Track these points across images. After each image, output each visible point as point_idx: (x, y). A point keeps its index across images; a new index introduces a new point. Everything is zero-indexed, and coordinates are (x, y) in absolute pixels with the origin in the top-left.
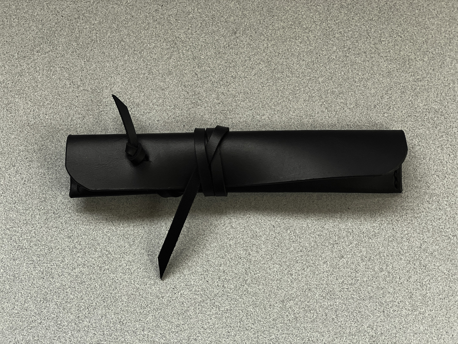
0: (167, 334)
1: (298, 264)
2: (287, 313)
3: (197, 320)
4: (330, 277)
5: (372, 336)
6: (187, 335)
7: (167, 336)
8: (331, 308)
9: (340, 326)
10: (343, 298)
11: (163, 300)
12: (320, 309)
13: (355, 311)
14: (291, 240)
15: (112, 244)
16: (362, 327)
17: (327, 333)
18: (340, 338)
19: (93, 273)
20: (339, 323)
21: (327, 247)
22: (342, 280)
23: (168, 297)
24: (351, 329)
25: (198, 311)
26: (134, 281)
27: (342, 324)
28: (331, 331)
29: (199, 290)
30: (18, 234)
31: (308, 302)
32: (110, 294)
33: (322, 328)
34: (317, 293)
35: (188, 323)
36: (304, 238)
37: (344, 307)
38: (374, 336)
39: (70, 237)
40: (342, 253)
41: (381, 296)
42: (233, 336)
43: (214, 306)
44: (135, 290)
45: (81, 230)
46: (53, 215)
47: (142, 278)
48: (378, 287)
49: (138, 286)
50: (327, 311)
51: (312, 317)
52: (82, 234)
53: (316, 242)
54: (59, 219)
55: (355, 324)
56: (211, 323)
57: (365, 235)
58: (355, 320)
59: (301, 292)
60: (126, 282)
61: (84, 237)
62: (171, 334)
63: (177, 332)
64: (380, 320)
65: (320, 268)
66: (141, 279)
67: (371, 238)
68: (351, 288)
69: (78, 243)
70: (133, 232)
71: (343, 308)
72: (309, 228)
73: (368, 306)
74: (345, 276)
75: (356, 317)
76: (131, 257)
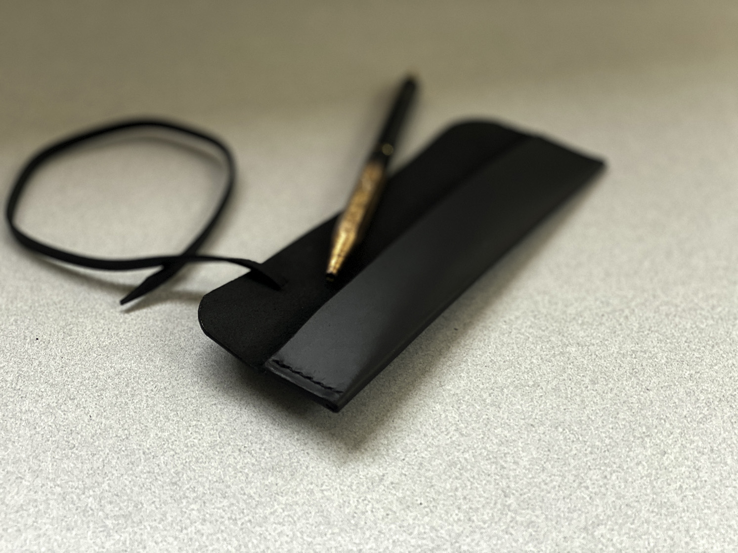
34: (643, 508)
37: (698, 523)
47: (316, 527)
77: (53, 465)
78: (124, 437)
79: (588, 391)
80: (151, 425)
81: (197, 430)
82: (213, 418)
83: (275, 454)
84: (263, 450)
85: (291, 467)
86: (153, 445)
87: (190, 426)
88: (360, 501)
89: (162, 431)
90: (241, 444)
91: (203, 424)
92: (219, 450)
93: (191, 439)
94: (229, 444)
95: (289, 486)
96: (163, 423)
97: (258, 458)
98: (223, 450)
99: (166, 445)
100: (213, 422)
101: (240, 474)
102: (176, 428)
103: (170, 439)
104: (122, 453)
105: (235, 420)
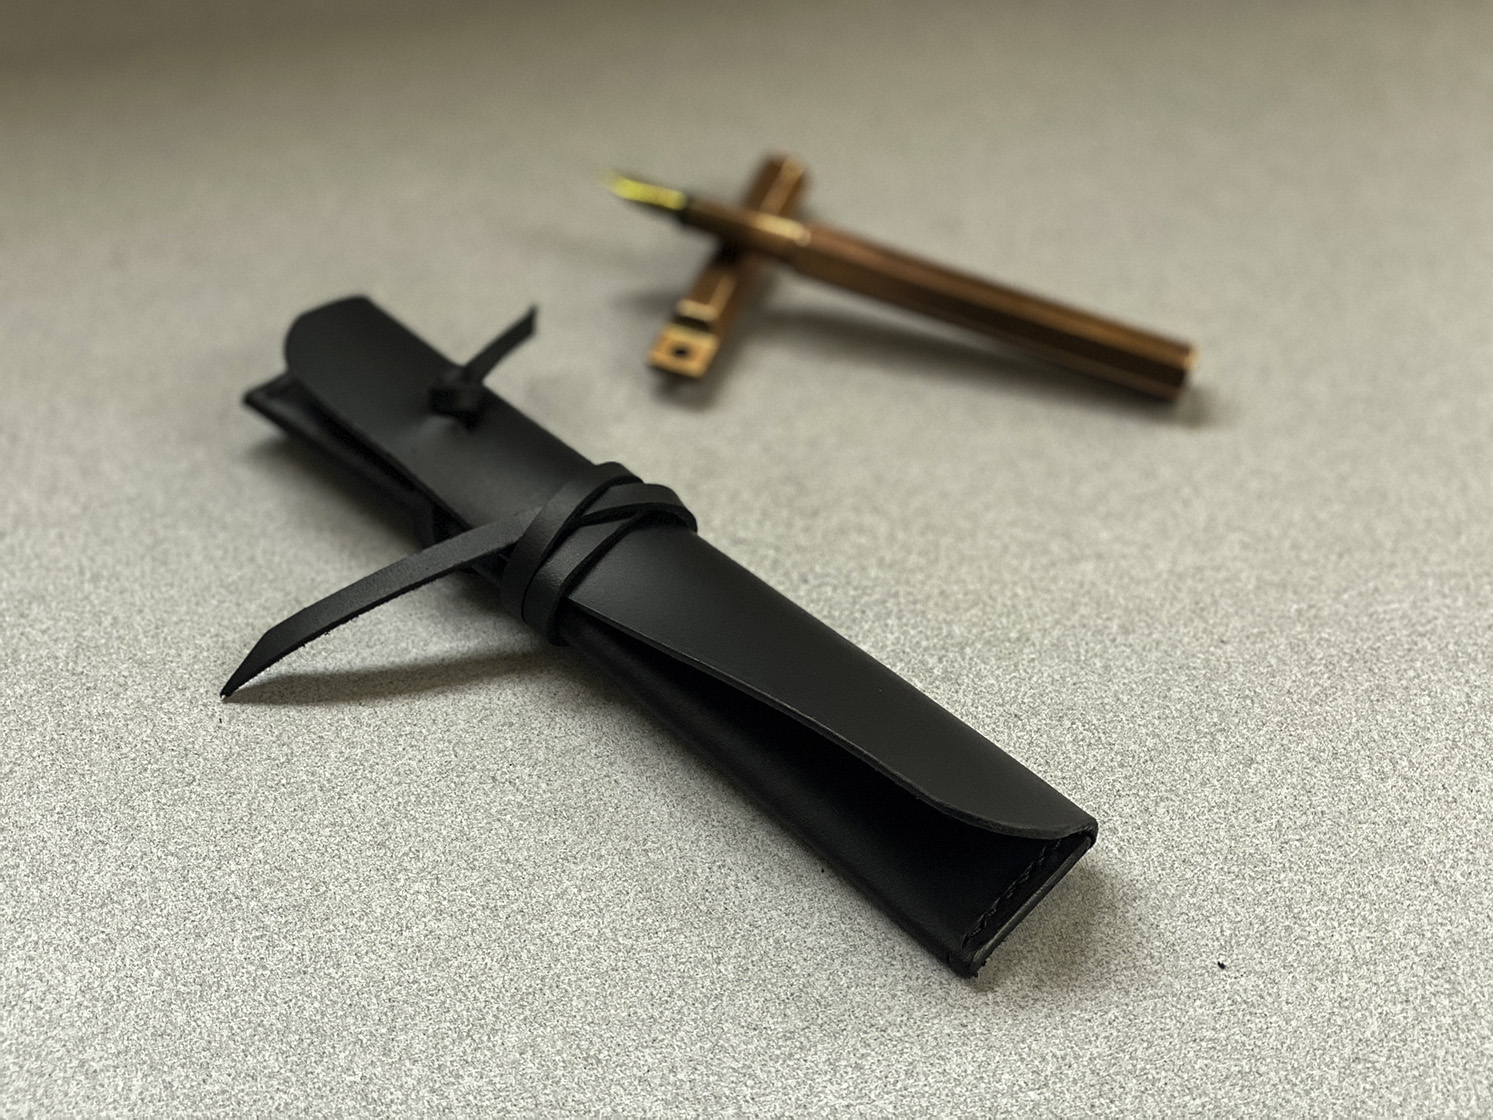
0: (756, 1066)
1: (1123, 801)
2: (1138, 938)
3: (847, 1006)
4: (1236, 818)
5: (1430, 955)
6: (824, 1058)
7: (758, 1072)
8: (1269, 899)
9: (1318, 945)
10: (1296, 868)
11: (721, 967)
12: (1238, 908)
13: (1348, 896)
14: (1081, 743)
15: (522, 842)
16: (1387, 936)
17: (1282, 970)
18: (1330, 979)
19: (473, 931)
20: (1311, 937)
21: (1195, 742)
22: (1274, 821)
23: (737, 956)
24: (1357, 947)
25: (844, 982)
26: (614, 931)
27: (1323, 939)
28: (1295, 965)
29: (834, 919)
30: (208, 862)
31: (1192, 896)
32: (538, 982)
33: (1263, 961)
34: (1212, 866)
35: (820, 1022)
36: (1119, 731)
37: (1308, 892)
38: (1434, 954)
39: (382, 845)
40: (1246, 752)
41: (1410, 844)
42: (982, 1034)
43: (895, 958)
44: (620, 954)
45: (415, 819)
46: (321, 794)
47: (638, 919)
48: (1389, 821)
49: (629, 942)
50: (1260, 910)
51: (1218, 935)
52: (420, 831)
53: (1159, 736)
54: (341, 801)
55: (1360, 930)
56: (897, 1007)
57: (1295, 697)
58: (1357, 921)
59: (1160, 872)
60: (586, 939)
61: (426, 835)
62: (771, 1063)
63: (791, 1055)
64: (1437, 907)
65: (1195, 801)
66: (634, 922)
67: (1316, 703)
68: (1308, 836)
69: (411, 855)
70: (583, 800)
71: (1308, 895)
72: (1124, 705)
73: (1381, 874)
74: (1281, 808)
75: (1357, 911)
76: (590, 867)
77: (158, 815)
78: (282, 761)
79: (1116, 647)
80: (329, 735)
81: (414, 743)
82: (440, 720)
83: (556, 785)
84: (535, 778)
85: (589, 808)
86: (335, 772)
87: (401, 736)
88: (715, 868)
89: (352, 745)
90: (495, 767)
91: (424, 731)
92: (456, 780)
93: (404, 761)
94: (474, 767)
95: (586, 845)
96: (351, 730)
97: (527, 794)
98: (463, 779)
99: (360, 772)
100: (441, 726)
101: (497, 825)
102: (376, 740)
103: (367, 761)
104: (283, 789)
105: (480, 721)
